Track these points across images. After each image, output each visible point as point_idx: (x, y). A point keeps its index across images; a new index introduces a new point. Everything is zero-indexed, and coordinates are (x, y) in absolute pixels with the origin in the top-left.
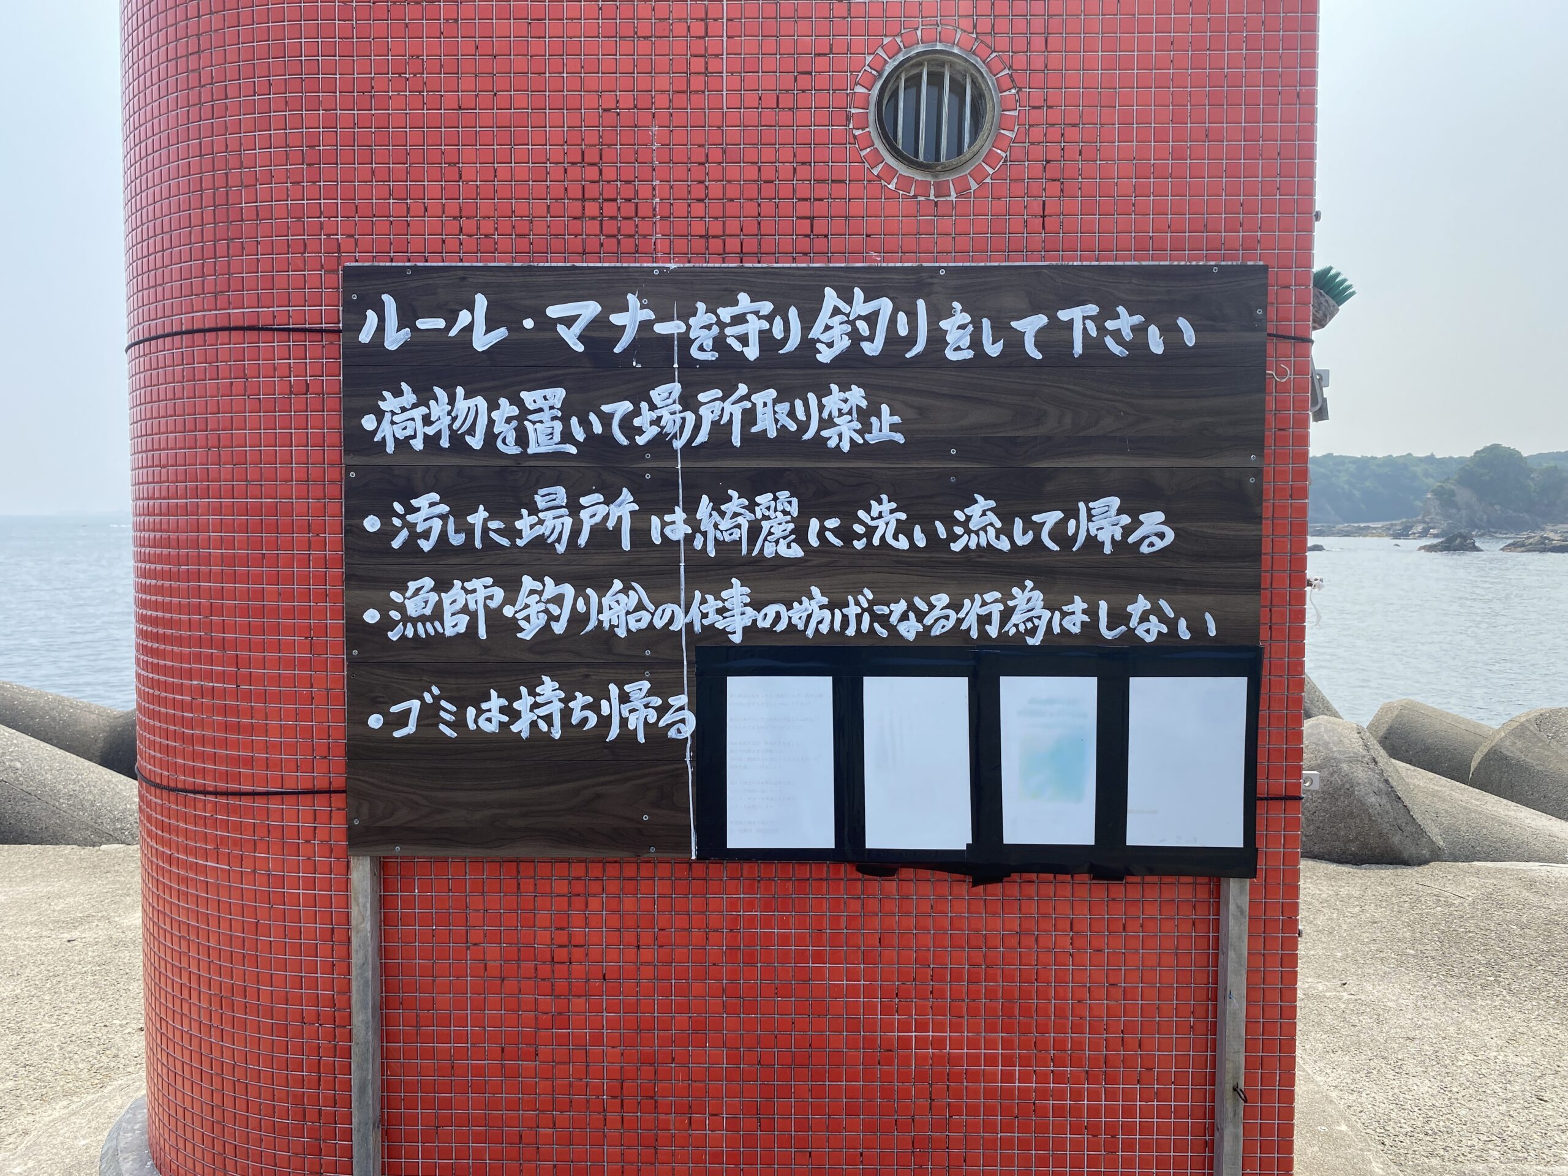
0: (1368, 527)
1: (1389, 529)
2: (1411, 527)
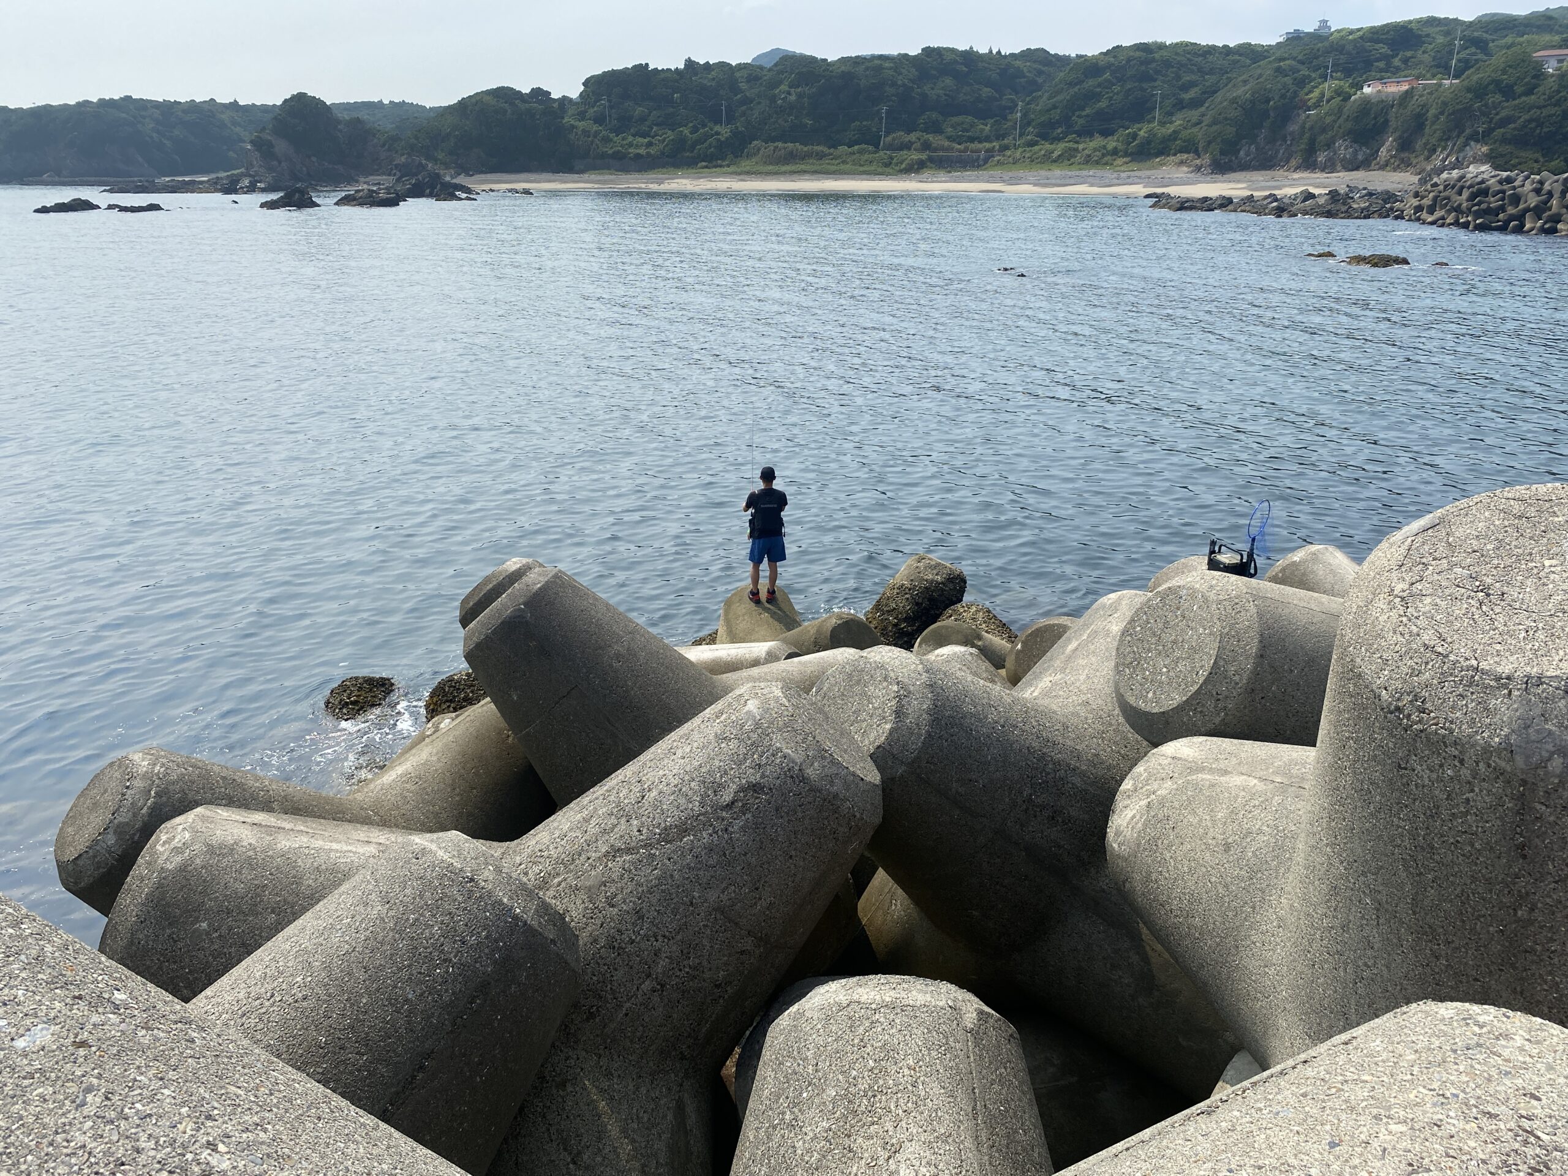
0: (194, 182)
1: (216, 183)
2: (238, 181)
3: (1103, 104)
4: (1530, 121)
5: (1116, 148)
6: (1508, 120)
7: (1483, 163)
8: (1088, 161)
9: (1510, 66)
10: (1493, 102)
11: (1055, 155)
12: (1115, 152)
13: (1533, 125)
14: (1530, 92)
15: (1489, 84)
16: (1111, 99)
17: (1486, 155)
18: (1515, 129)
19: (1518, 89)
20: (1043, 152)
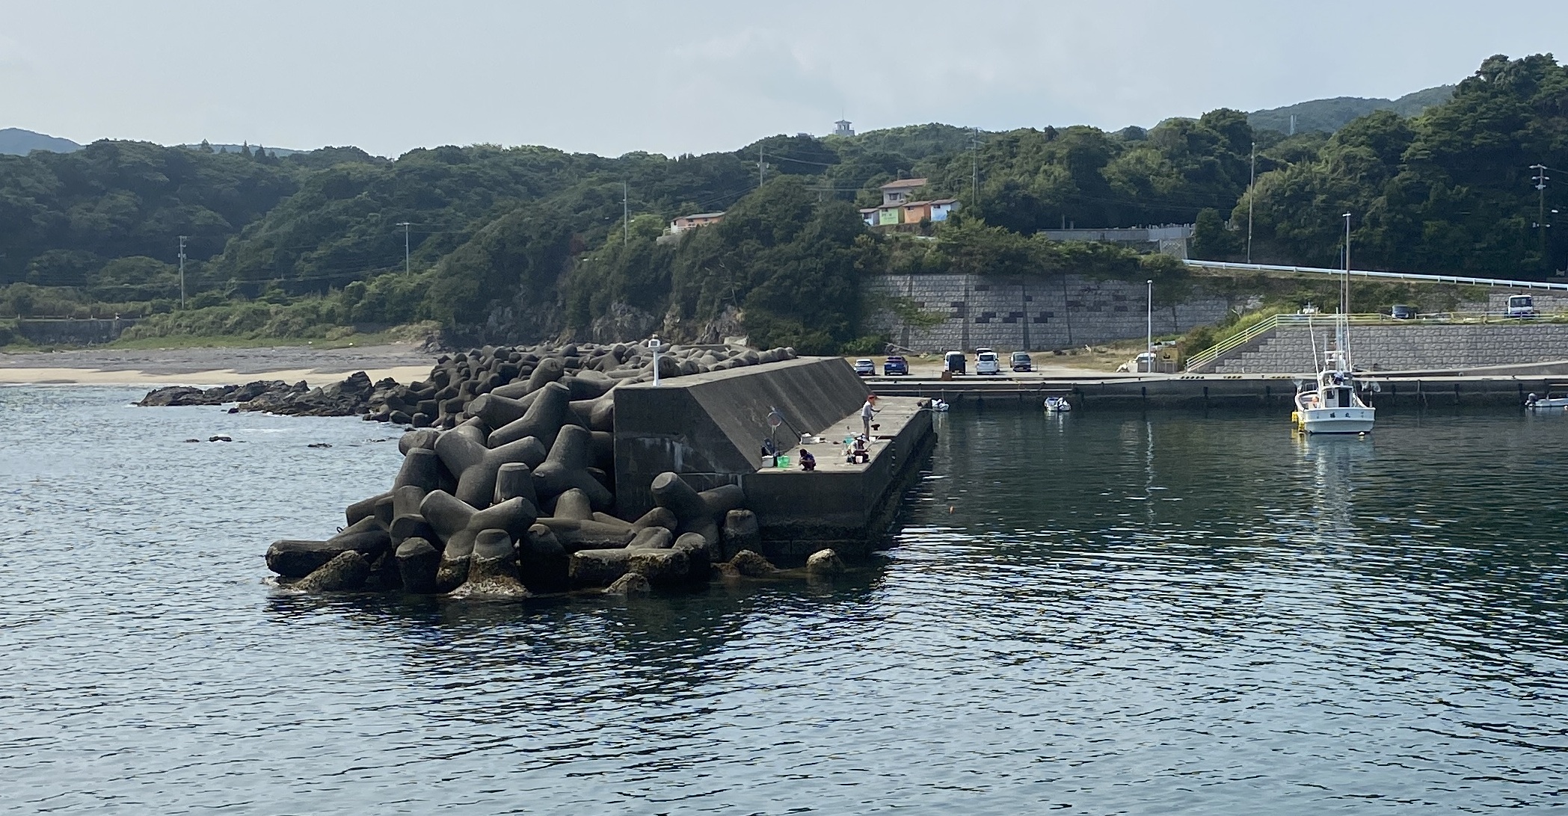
3: (349, 240)
4: (784, 277)
5: (332, 311)
6: (761, 277)
7: (740, 336)
8: (283, 332)
9: (770, 202)
10: (748, 251)
11: (229, 322)
12: (331, 318)
13: (788, 283)
14: (788, 239)
15: (742, 226)
16: (363, 233)
17: (743, 324)
18: (768, 287)
19: (777, 233)
20: (211, 318)
